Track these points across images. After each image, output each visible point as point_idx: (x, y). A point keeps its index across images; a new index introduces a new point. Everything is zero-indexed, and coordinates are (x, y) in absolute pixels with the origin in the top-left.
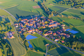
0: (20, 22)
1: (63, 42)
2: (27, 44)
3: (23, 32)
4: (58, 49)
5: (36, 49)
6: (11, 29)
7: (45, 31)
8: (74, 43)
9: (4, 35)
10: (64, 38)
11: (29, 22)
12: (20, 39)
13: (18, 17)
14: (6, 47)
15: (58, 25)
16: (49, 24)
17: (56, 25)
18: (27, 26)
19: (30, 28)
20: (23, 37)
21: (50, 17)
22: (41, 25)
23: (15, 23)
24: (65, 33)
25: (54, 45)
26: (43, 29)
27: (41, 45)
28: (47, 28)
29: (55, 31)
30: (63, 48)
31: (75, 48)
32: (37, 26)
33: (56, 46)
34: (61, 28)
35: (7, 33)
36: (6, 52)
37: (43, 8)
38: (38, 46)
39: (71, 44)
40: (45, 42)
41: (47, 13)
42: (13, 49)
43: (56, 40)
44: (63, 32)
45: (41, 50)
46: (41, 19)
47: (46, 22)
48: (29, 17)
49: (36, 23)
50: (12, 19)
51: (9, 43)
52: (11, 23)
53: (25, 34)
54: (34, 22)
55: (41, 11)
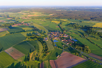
0: (50, 33)
1: (71, 45)
2: (54, 44)
3: (52, 38)
4: (68, 48)
5: (59, 47)
6: (46, 36)
7: (62, 39)
8: (76, 46)
9: (43, 39)
10: (71, 43)
11: (54, 34)
12: (51, 41)
13: (49, 31)
14: (45, 45)
15: (68, 37)
16: (64, 36)
17: (67, 36)
18: (54, 36)
19: (55, 37)
20: (52, 40)
21: (64, 32)
22: (60, 36)
23: (48, 33)
24: (72, 40)
25: (67, 46)
26: (61, 38)
27: (60, 45)
28: (63, 37)
29: (67, 39)
30: (71, 48)
31: (77, 49)
32: (58, 36)
33: (68, 47)
34: (69, 38)
35: (44, 38)
36: (44, 47)
37: (60, 28)
38: (59, 46)
39: (75, 47)
40: (63, 44)
41: (63, 30)
42: (48, 46)
43: (68, 44)
44: (71, 40)
45: (61, 48)
46: (60, 33)
47: (62, 35)
48: (54, 31)
49: (58, 34)
50: (47, 31)
51: (46, 43)
52: (46, 33)
53: (53, 39)
54: (57, 34)
55: (60, 29)
